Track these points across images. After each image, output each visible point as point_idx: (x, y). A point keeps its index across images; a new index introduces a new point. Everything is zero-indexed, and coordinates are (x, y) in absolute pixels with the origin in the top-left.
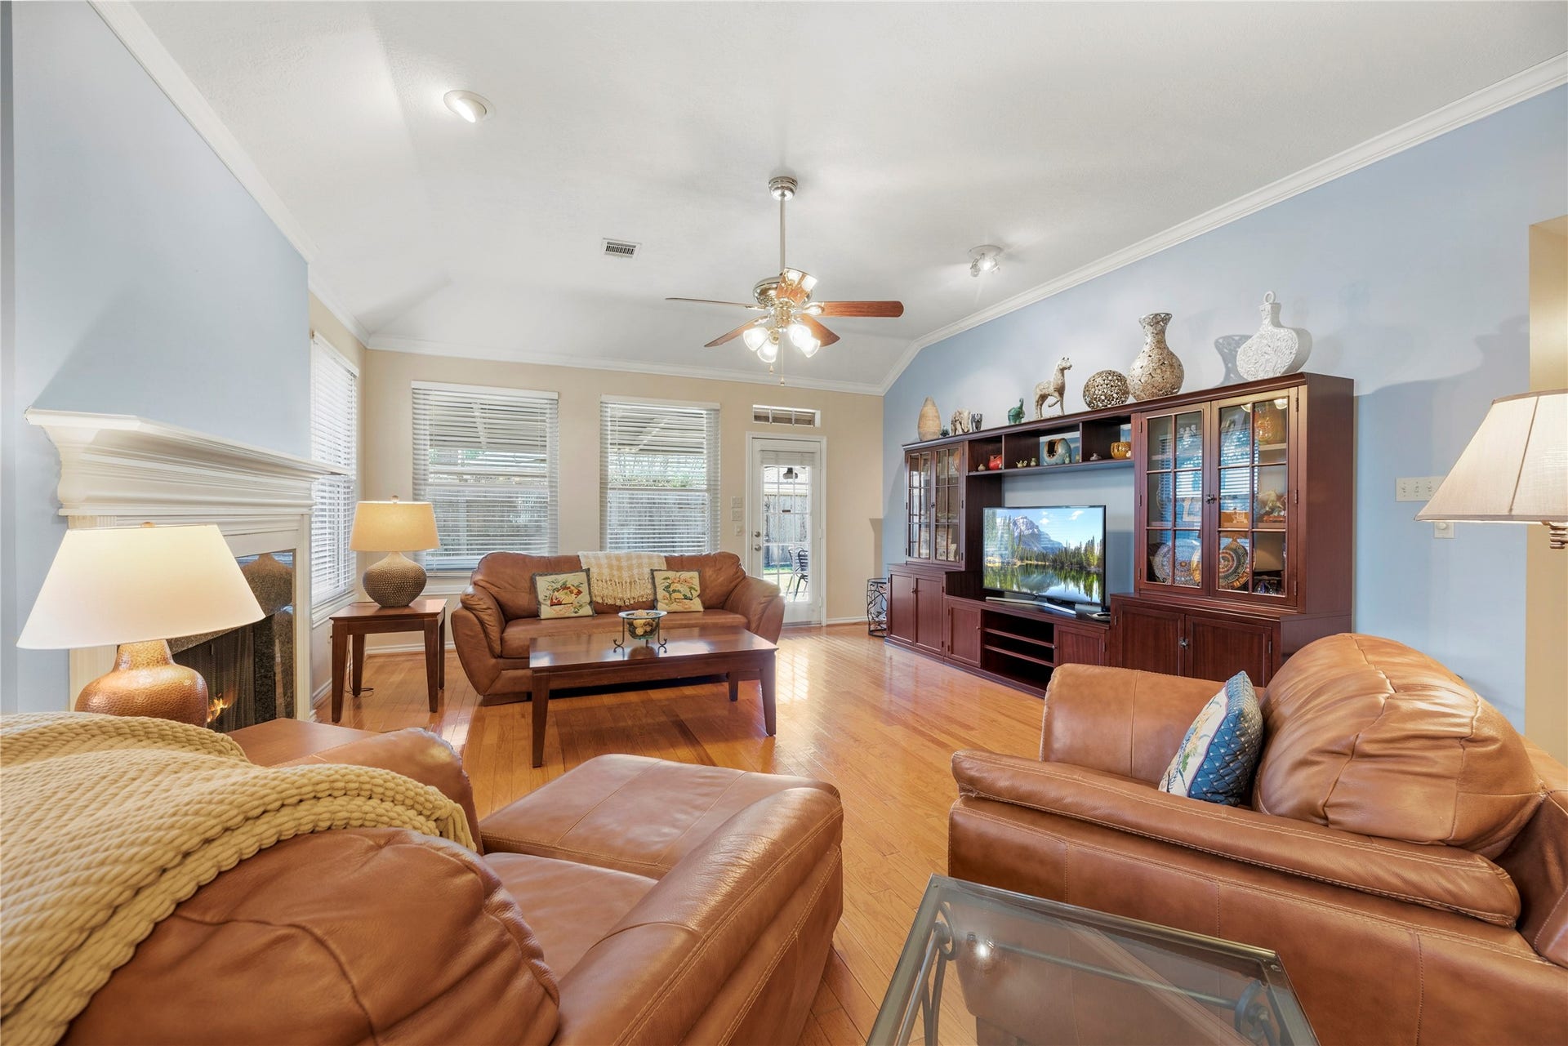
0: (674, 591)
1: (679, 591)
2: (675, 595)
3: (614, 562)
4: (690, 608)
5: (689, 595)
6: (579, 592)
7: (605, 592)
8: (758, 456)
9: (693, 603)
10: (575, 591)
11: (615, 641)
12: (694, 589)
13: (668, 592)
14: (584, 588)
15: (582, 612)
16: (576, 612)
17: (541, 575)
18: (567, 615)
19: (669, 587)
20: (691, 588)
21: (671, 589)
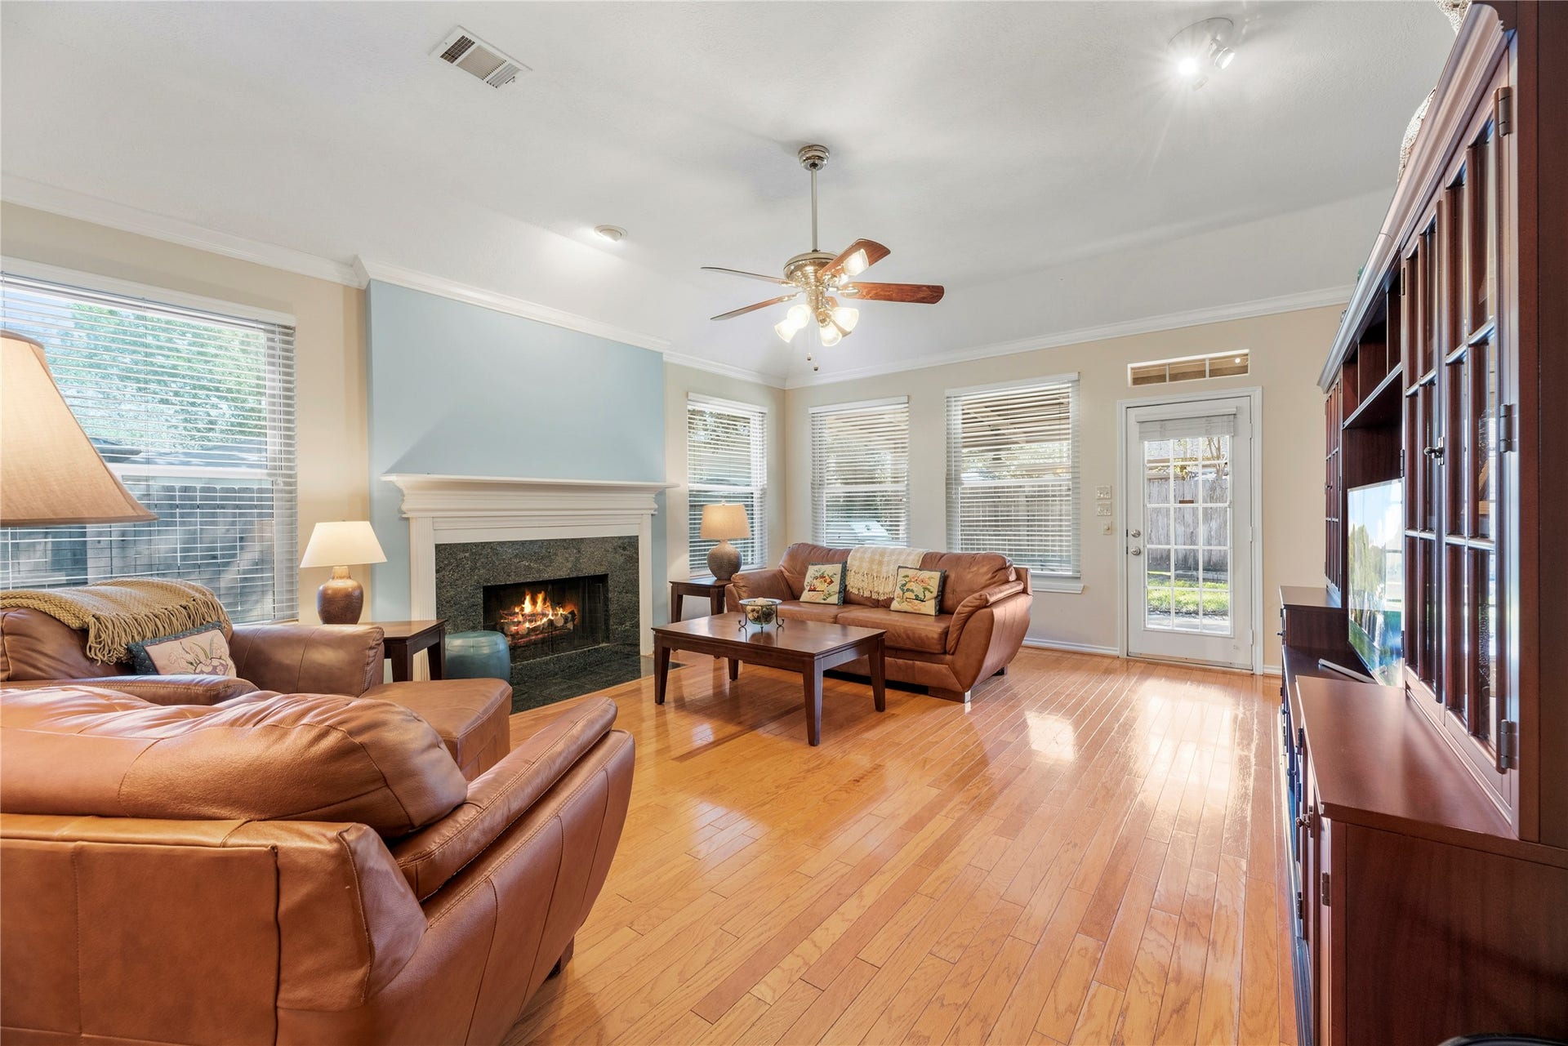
0: (908, 590)
1: (912, 591)
2: (908, 594)
3: (877, 557)
4: (920, 610)
5: (922, 596)
6: (832, 582)
7: (860, 585)
8: (1134, 429)
9: (925, 606)
10: (828, 581)
11: (740, 622)
12: (929, 590)
13: (903, 590)
14: (837, 580)
15: (829, 600)
16: (824, 599)
17: (812, 565)
18: (817, 601)
19: (904, 585)
20: (926, 589)
21: (905, 588)
